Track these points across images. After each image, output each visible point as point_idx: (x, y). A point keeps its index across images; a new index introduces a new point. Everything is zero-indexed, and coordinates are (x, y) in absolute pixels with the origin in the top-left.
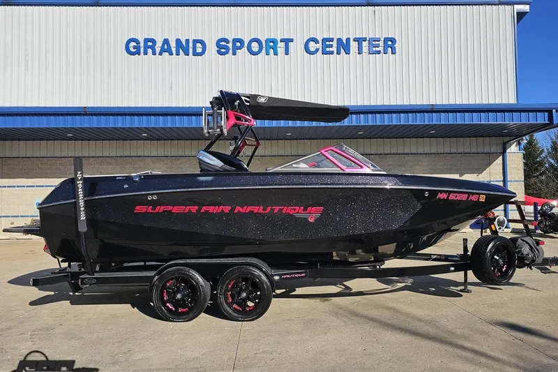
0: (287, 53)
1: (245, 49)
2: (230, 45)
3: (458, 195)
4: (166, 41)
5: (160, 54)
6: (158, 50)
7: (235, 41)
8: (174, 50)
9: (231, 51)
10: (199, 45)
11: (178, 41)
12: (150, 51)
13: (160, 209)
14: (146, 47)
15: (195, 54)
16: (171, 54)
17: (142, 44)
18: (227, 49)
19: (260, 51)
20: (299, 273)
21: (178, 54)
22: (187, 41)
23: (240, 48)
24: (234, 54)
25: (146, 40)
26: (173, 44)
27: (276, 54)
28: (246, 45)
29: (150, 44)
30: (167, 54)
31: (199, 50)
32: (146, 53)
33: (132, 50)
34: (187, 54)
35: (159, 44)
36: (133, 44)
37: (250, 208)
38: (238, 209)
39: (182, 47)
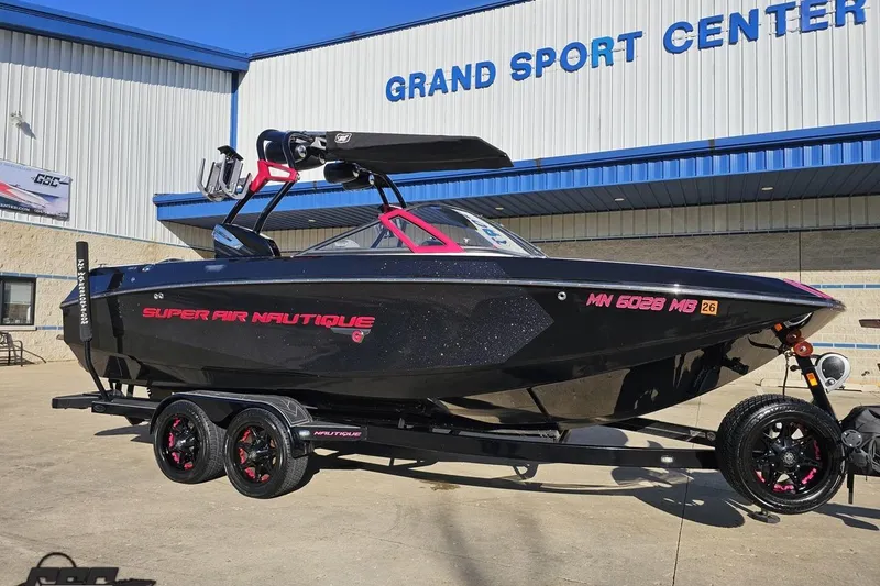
0: (630, 58)
1: (556, 65)
2: (533, 63)
3: (639, 298)
4: (439, 74)
5: (431, 94)
6: (427, 88)
7: (541, 53)
8: (449, 85)
9: (533, 72)
10: (485, 71)
11: (456, 70)
12: (417, 91)
13: (168, 313)
14: (413, 86)
15: (479, 85)
16: (445, 91)
17: (407, 84)
18: (527, 68)
19: (581, 64)
20: (348, 430)
21: (454, 90)
22: (468, 67)
23: (548, 64)
24: (539, 75)
25: (414, 77)
26: (448, 76)
27: (609, 63)
28: (558, 56)
29: (417, 81)
30: (440, 91)
31: (485, 79)
32: (411, 97)
33: (394, 94)
34: (467, 88)
35: (429, 80)
36: (396, 85)
37: (272, 316)
38: (257, 315)
39: (461, 78)
